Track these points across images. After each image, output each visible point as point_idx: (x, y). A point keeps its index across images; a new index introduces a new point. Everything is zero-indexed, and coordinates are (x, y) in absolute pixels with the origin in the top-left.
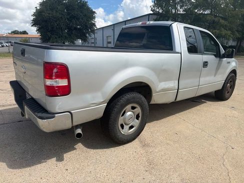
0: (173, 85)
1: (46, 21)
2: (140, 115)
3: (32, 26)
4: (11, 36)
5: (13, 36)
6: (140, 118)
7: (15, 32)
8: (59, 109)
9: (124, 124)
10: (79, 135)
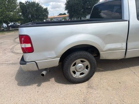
0: (120, 46)
1: (71, 7)
2: (89, 66)
3: (65, 10)
4: (58, 16)
5: (59, 17)
6: (89, 69)
7: (61, 14)
8: (28, 60)
9: (76, 71)
10: (43, 75)
